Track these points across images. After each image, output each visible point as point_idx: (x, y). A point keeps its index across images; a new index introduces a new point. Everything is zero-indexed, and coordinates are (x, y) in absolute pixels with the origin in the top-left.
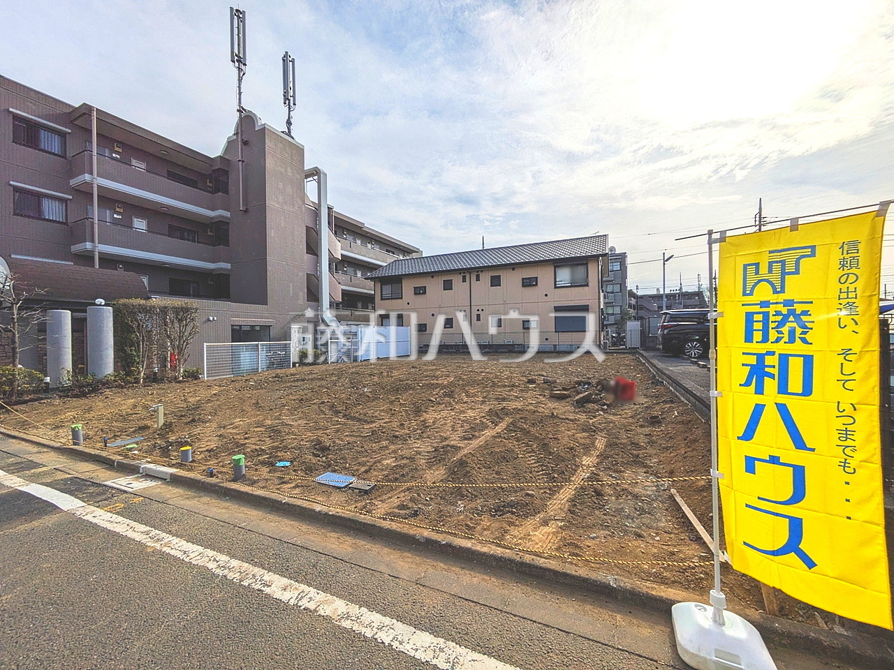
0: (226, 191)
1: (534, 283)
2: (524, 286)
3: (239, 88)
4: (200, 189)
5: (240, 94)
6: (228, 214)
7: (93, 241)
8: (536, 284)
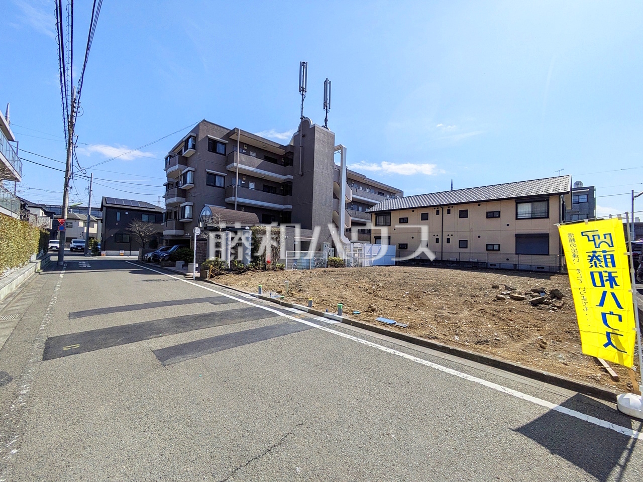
0: (292, 164)
1: (497, 216)
2: (487, 217)
3: (302, 105)
4: (279, 164)
5: (302, 109)
6: (292, 177)
7: (235, 196)
8: (499, 217)
